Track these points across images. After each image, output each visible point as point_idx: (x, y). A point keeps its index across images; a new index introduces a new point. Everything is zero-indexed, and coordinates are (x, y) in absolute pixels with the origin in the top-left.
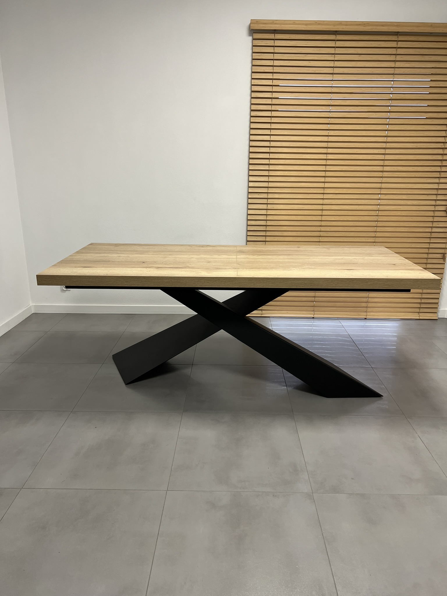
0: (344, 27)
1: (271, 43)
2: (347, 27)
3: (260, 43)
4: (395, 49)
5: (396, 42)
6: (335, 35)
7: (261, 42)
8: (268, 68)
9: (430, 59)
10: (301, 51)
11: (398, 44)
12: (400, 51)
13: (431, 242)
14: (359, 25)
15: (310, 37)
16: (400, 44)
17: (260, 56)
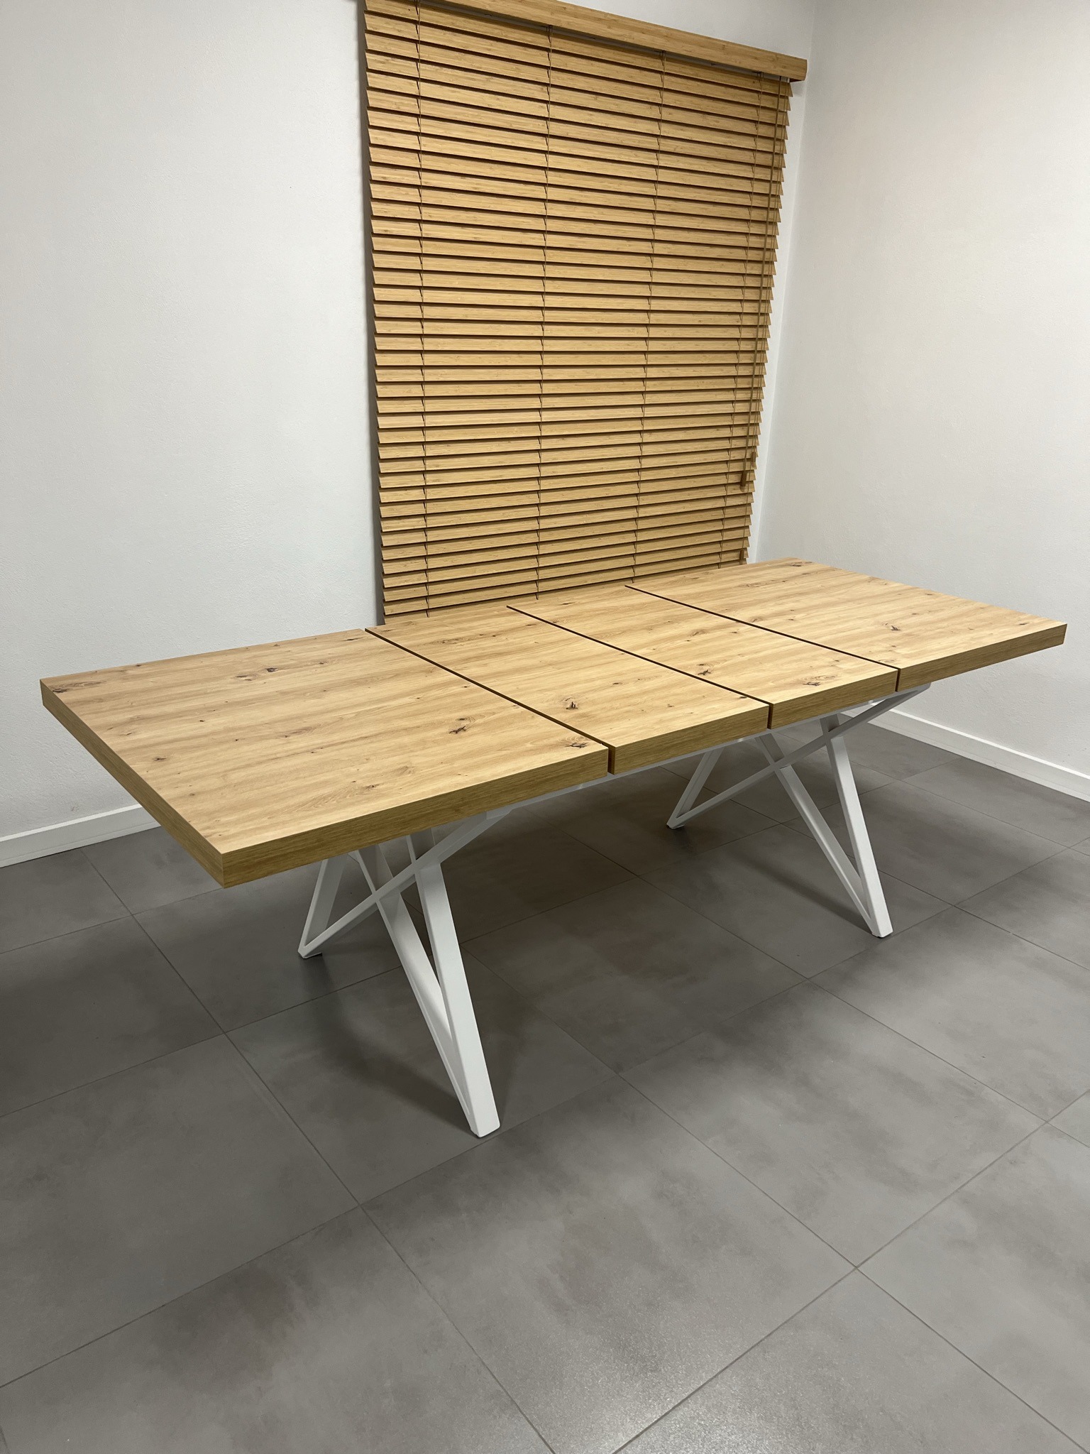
0: (572, 19)
1: (408, 31)
2: (579, 21)
3: (384, 28)
4: (657, 92)
5: (659, 75)
6: (546, 37)
7: (387, 23)
8: (406, 102)
9: (716, 124)
10: (477, 65)
11: (665, 82)
12: (669, 99)
13: (725, 528)
14: (600, 20)
15: (496, 31)
16: (670, 83)
17: (383, 63)
